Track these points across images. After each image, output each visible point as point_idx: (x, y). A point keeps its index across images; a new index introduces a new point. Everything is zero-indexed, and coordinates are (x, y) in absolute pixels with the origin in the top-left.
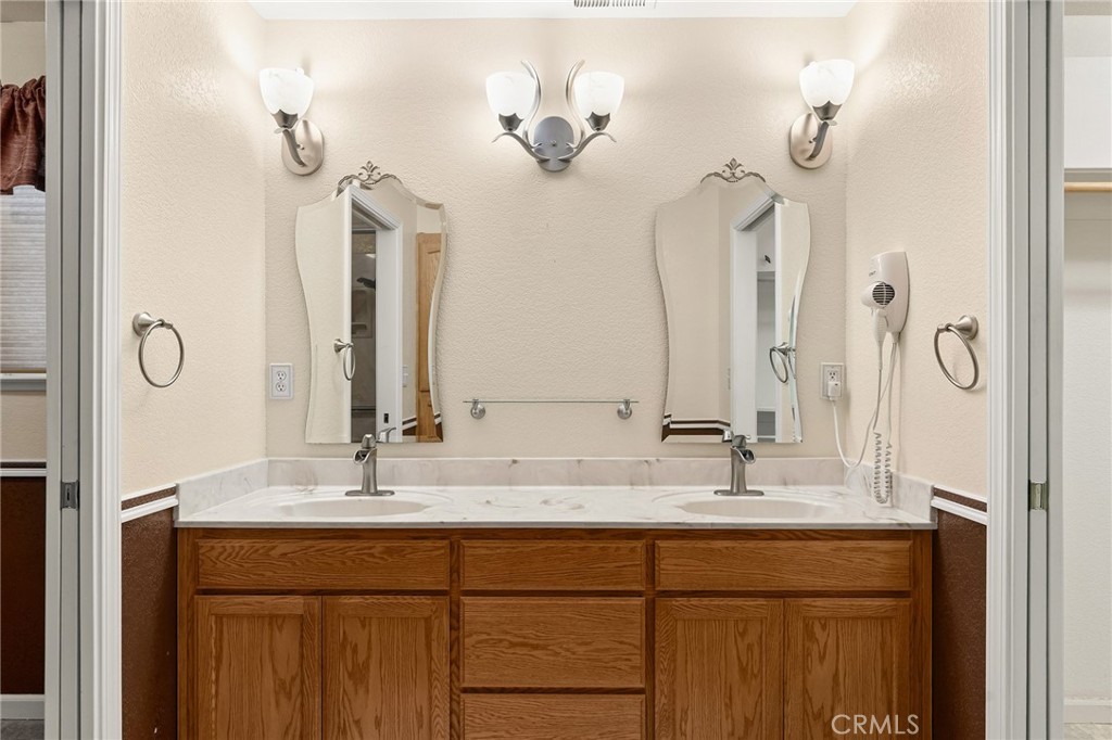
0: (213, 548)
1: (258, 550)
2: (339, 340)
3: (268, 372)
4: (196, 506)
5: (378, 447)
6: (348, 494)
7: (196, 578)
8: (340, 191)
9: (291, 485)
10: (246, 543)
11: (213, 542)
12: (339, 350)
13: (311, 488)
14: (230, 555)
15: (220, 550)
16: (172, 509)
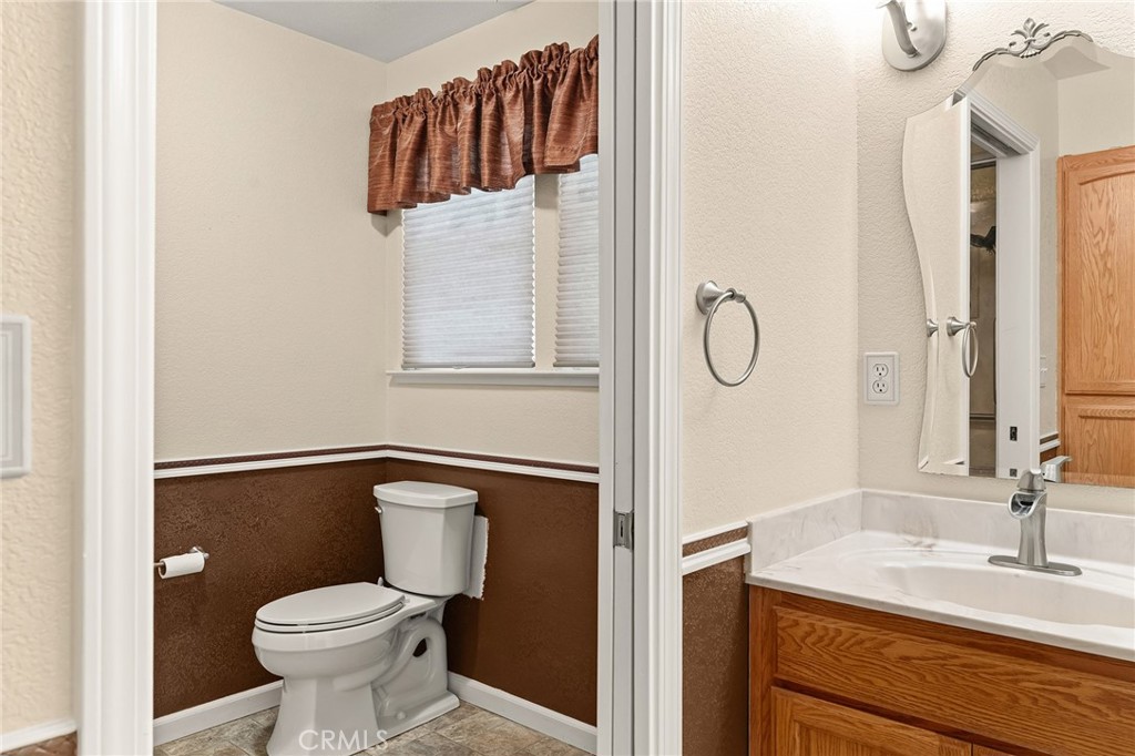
0: (796, 623)
1: (862, 642)
2: (954, 319)
3: (862, 364)
4: (773, 554)
5: (1049, 489)
6: (994, 560)
7: (773, 660)
8: (956, 99)
9: (897, 532)
10: (845, 626)
11: (797, 615)
12: (954, 334)
13: (928, 541)
14: (821, 639)
15: (807, 629)
16: (742, 557)
